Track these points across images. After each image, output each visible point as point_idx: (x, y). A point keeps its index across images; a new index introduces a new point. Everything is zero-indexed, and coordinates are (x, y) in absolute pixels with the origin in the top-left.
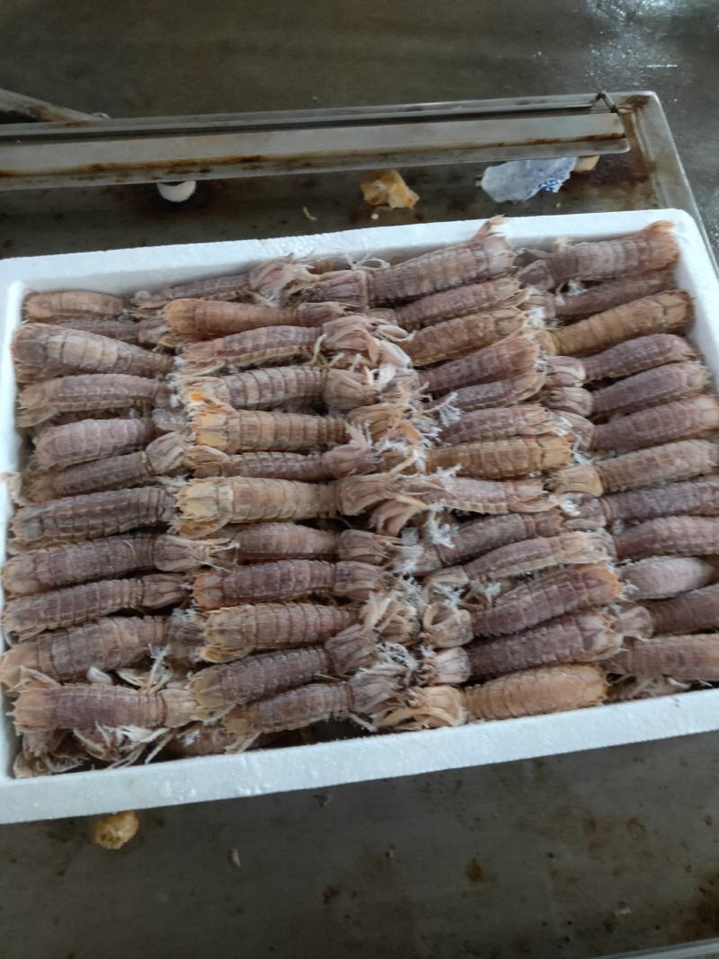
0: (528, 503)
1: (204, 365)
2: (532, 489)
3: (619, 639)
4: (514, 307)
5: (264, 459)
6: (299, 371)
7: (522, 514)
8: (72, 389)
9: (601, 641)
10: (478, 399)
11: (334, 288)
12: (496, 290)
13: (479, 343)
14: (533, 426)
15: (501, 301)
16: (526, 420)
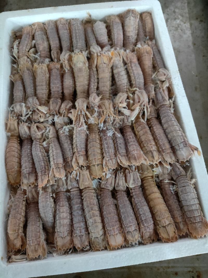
0: (76, 159)
1: (127, 58)
2: (82, 161)
3: (25, 188)
4: (160, 160)
5: (94, 77)
6: (126, 84)
7: (72, 157)
8: (116, 25)
9: (25, 181)
10: (118, 144)
11: (160, 93)
12: (168, 153)
13: (142, 145)
14: (106, 163)
15: (163, 155)
16: (109, 160)
